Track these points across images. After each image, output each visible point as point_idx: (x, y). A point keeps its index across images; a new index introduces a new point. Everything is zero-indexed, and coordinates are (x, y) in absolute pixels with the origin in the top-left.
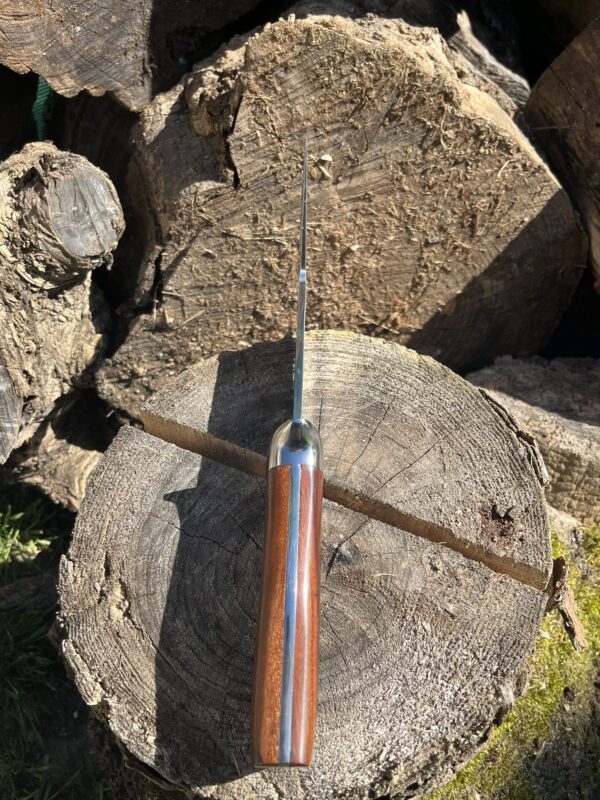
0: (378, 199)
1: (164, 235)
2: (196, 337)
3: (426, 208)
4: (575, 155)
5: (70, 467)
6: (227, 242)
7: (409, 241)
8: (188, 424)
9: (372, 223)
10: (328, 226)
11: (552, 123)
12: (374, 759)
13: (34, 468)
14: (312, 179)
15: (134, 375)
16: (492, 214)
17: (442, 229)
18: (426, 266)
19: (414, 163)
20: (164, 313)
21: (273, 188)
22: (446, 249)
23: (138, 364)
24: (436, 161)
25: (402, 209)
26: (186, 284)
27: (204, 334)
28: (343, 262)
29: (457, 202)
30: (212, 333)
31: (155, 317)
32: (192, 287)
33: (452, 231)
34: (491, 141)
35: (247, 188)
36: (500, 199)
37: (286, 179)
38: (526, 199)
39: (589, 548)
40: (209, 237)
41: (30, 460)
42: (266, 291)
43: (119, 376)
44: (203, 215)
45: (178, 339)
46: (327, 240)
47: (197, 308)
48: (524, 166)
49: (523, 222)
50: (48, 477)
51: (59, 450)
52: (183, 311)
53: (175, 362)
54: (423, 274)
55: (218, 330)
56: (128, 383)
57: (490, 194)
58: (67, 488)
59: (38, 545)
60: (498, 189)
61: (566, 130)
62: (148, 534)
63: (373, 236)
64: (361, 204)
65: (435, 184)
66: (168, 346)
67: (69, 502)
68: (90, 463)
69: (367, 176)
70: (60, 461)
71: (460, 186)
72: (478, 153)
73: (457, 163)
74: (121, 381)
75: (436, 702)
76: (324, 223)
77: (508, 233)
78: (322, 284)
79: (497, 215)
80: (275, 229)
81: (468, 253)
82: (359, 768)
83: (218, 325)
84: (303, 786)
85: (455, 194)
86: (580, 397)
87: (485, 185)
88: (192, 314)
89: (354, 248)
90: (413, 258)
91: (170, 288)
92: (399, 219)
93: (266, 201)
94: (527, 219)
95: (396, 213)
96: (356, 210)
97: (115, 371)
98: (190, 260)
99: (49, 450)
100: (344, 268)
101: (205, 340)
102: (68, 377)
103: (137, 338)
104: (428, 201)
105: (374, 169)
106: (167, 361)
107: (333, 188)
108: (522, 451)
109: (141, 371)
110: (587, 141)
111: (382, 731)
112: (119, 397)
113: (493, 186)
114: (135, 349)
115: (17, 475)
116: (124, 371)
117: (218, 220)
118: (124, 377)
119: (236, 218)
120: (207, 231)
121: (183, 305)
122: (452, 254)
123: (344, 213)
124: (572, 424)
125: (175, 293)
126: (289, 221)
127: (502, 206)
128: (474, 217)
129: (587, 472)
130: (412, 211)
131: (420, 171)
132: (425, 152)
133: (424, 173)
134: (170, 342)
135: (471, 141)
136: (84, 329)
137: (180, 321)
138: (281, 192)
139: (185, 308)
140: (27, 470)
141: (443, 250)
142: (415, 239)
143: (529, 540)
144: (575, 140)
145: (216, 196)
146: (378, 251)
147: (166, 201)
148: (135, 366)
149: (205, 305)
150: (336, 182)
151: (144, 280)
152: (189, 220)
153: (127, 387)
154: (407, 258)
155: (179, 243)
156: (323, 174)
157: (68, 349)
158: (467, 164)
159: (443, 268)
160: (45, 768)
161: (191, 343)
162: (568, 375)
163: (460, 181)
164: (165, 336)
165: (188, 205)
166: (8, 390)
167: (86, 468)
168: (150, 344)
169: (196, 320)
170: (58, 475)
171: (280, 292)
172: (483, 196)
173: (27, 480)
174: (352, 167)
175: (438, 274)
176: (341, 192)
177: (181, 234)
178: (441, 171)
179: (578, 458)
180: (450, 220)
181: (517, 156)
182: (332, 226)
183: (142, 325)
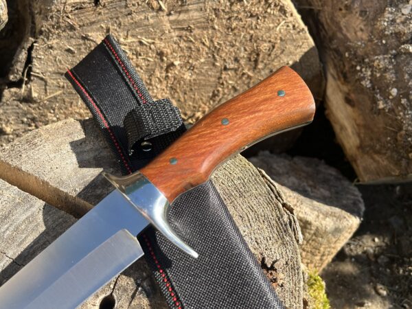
0: (196, 32)
1: (37, 31)
2: (54, 110)
3: (228, 43)
4: (323, 27)
6: (85, 44)
7: (214, 65)
8: (31, 172)
9: (190, 48)
10: (160, 45)
11: (310, 5)
14: (153, 8)
15: (2, 132)
16: (269, 55)
17: (236, 60)
18: (223, 84)
19: (223, 11)
20: (31, 89)
21: (123, 10)
22: (237, 74)
23: (6, 124)
24: (238, 13)
25: (212, 41)
26: (51, 70)
27: (60, 108)
28: (167, 72)
29: (249, 43)
30: (66, 108)
31: (23, 90)
32: (55, 73)
33: (242, 62)
34: (275, 5)
35: (104, 6)
36: (276, 46)
37: (134, 5)
38: (292, 49)
39: (311, 285)
40: (71, 37)
44: (69, 20)
45: (39, 109)
46: (158, 54)
47: (56, 88)
48: (294, 26)
49: (288, 64)
52: (46, 90)
54: (220, 89)
55: (71, 107)
57: (270, 41)
60: (276, 39)
61: (319, 11)
63: (190, 57)
64: (184, 33)
65: (235, 28)
66: (32, 114)
69: (191, 14)
71: (252, 32)
72: (266, 12)
73: (252, 16)
76: (157, 41)
78: (151, 84)
79: (273, 56)
80: (122, 40)
81: (251, 79)
83: (72, 103)
85: (248, 37)
86: (311, 183)
87: (268, 34)
88: (53, 93)
89: (177, 63)
90: (215, 76)
91: (38, 71)
92: (209, 48)
93: (117, 18)
95: (207, 43)
96: (181, 37)
98: (56, 52)
100: (167, 76)
101: (60, 113)
103: (8, 105)
104: (229, 39)
105: (196, 10)
106: (30, 125)
107: (166, 18)
108: (286, 218)
109: (8, 130)
110: (332, 19)
113: (273, 36)
114: (5, 113)
117: (80, 26)
119: (94, 27)
120: (71, 33)
121: (46, 85)
122: (240, 78)
123: (172, 37)
124: (307, 200)
125: (41, 75)
126: (133, 36)
127: (277, 51)
128: (258, 55)
129: (315, 234)
130: (218, 44)
131: (227, 17)
132: (232, 4)
133: (229, 19)
134: (33, 111)
135: (263, 3)
137: (42, 97)
138: (129, 14)
139: (48, 87)
141: (235, 75)
142: (218, 64)
143: (287, 286)
144: (324, 18)
145: (81, 8)
146: (192, 68)
147: (42, 6)
148: (4, 125)
149: (63, 87)
150: (169, 14)
151: (17, 61)
152: (58, 23)
154: (211, 76)
155: (48, 38)
156: (160, 7)
158: (258, 18)
159: (233, 87)
161: (49, 114)
162: (305, 168)
163: (252, 29)
164: (30, 107)
165: (58, 11)
168: (18, 111)
169: (55, 98)
172: (265, 41)
174: (182, 6)
175: (229, 90)
176: (171, 22)
177: (50, 31)
178: (241, 20)
179: (310, 224)
180: (242, 54)
181: (290, 19)
182: (163, 45)
183: (12, 96)
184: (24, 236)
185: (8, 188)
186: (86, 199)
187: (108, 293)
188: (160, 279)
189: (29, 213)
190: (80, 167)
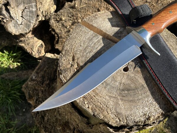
2: (81, 13)
5: (34, 43)
12: (145, 115)
13: (23, 41)
15: (61, 19)
20: (75, 3)
22: (150, 4)
23: (63, 17)
27: (83, 12)
30: (85, 12)
31: (73, 3)
41: (23, 39)
42: (103, 4)
43: (57, 19)
45: (76, 12)
47: (84, 4)
49: (170, 2)
50: (26, 44)
51: (32, 38)
52: (80, 4)
53: (73, 19)
55: (87, 12)
56: (58, 22)
58: (32, 49)
59: (17, 64)
62: (85, 52)
66: (73, 13)
67: (32, 53)
68: (39, 43)
70: (31, 41)
74: (57, 20)
75: (161, 104)
77: (165, 4)
82: (141, 117)
83: (88, 10)
84: (126, 119)
88: (82, 5)
94: (171, 2)
97: (56, 17)
99: (29, 37)
101: (83, 14)
102: (45, 15)
103: (66, 8)
106: (71, 18)
109: (63, 19)
111: (147, 109)
112: (55, 25)
114: (64, 12)
115: (18, 42)
116: (59, 18)
118: (58, 20)
121: (81, 2)
122: (151, 6)
134: (74, 12)
136: (51, 2)
137: (79, 7)
139: (81, 3)
140: (21, 41)
141: (149, 4)
148: (62, 17)
149: (87, 3)
153: (58, 23)
157: (47, 7)
160: (16, 122)
161: (79, 14)
164: (73, 10)
166: (35, 11)
167: (38, 44)
168: (68, 11)
169: (83, 8)
170: (30, 45)
171: (107, 5)
173: (20, 44)
183: (68, 5)
184: (97, 46)
185: (90, 31)
186: (116, 37)
187: (126, 66)
188: (145, 63)
189: (98, 40)
190: (112, 26)
